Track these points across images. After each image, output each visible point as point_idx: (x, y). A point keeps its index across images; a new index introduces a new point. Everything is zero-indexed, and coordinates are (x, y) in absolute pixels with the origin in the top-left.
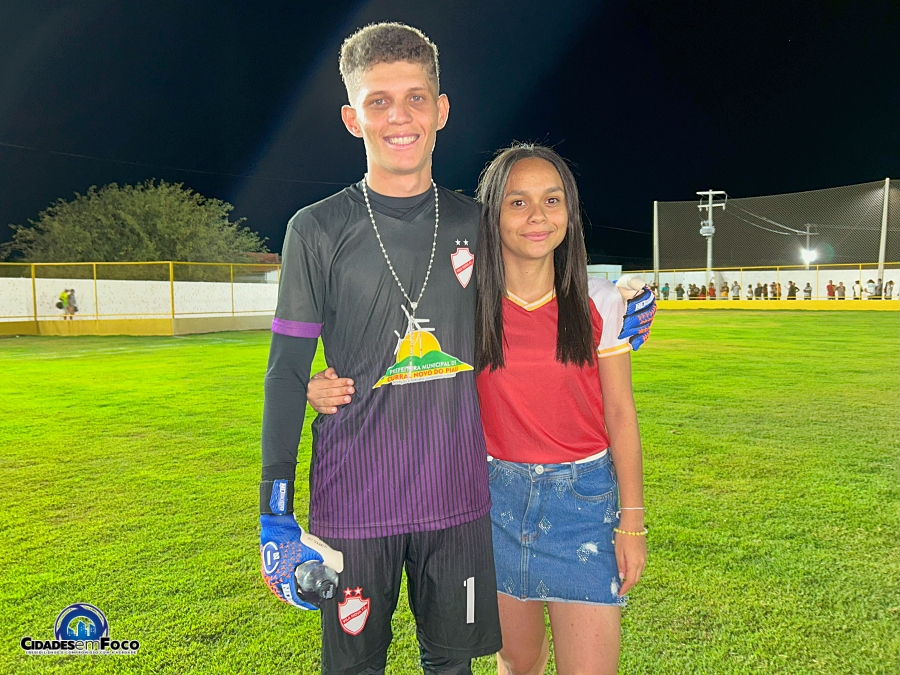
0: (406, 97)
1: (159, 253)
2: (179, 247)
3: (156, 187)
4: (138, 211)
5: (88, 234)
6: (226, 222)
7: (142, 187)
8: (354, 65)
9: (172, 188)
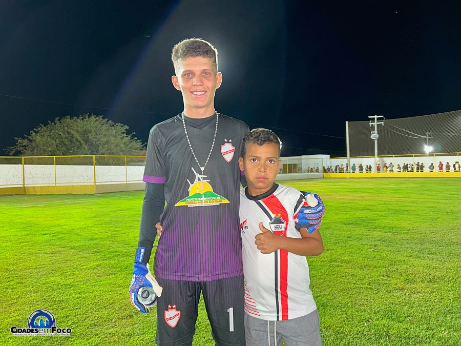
0: (201, 73)
1: (90, 151)
2: (100, 148)
3: (89, 118)
4: (80, 130)
5: (54, 142)
6: (125, 135)
7: (82, 117)
8: (178, 58)
9: (97, 118)
